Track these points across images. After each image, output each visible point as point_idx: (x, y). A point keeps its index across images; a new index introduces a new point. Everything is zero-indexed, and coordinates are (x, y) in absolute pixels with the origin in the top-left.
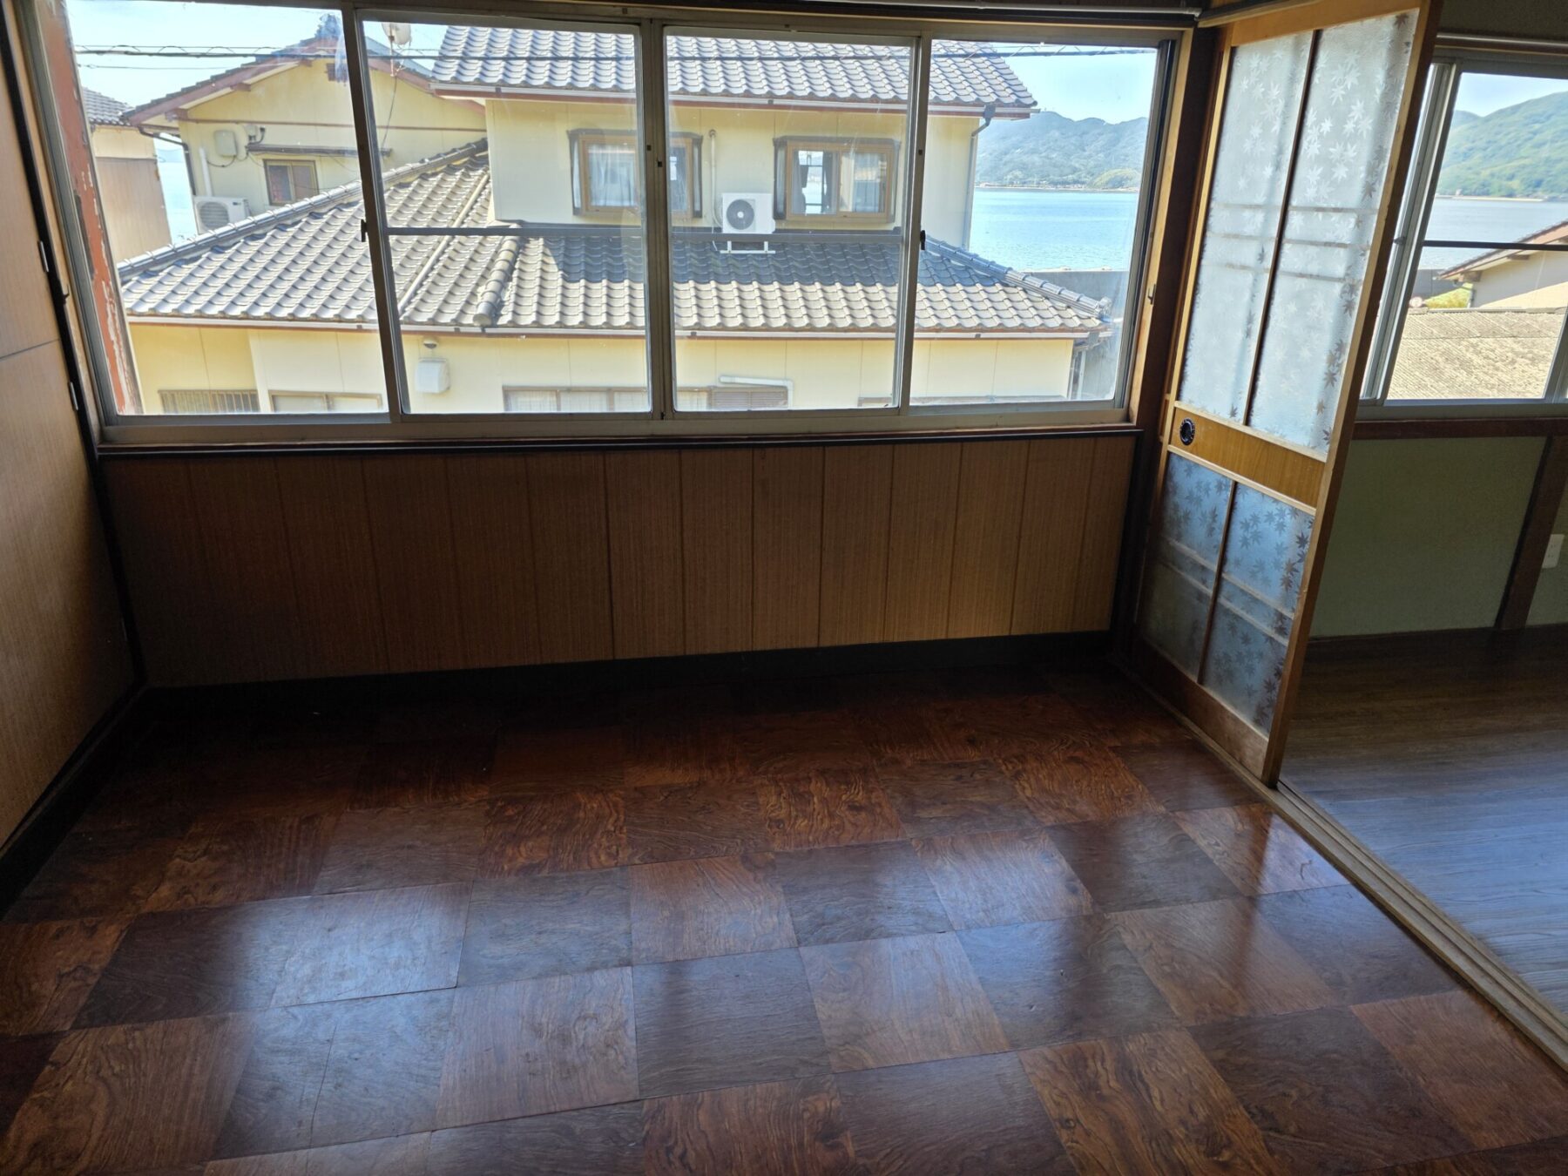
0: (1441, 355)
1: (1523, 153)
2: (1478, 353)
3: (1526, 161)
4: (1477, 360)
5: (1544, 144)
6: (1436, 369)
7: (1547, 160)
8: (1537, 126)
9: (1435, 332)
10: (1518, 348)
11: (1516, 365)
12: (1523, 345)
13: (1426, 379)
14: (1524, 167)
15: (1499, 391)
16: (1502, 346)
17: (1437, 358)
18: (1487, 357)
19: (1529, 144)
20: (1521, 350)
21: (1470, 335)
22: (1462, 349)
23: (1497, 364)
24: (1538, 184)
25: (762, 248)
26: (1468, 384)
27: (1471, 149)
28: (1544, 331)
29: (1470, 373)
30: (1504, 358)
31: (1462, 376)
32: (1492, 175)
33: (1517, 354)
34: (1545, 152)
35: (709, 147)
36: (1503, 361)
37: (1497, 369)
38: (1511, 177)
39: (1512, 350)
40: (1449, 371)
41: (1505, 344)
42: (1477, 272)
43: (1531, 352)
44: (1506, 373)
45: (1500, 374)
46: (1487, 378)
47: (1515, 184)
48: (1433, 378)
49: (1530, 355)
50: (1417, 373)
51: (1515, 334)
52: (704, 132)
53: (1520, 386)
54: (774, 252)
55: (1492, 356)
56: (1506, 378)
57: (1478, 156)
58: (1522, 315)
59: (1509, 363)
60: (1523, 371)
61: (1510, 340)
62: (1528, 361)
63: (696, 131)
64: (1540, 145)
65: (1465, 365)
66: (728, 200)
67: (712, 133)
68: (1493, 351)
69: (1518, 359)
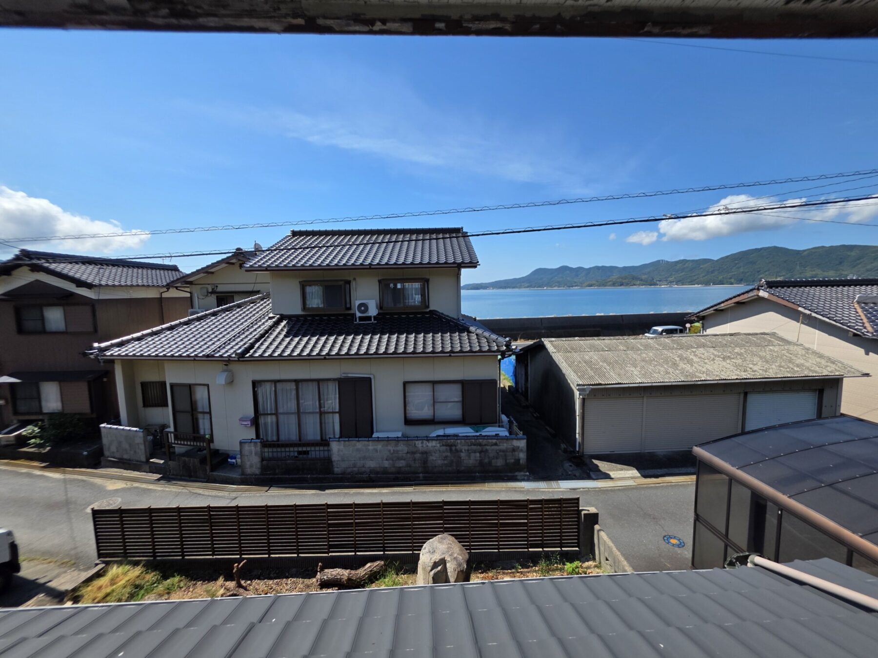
0: (678, 357)
1: (733, 270)
2: (696, 356)
3: (735, 273)
4: (695, 359)
5: (741, 267)
6: (675, 364)
7: (743, 272)
8: (736, 262)
9: (675, 346)
10: (716, 353)
11: (715, 361)
12: (719, 351)
13: (669, 369)
14: (734, 275)
15: (707, 375)
16: (708, 352)
17: (675, 358)
18: (700, 358)
19: (735, 268)
20: (717, 353)
21: (692, 347)
22: (688, 354)
23: (706, 361)
24: (741, 280)
25: (371, 321)
26: (691, 371)
27: (713, 270)
28: (728, 344)
29: (692, 365)
30: (709, 358)
31: (688, 367)
32: (723, 278)
33: (715, 356)
34: (741, 270)
35: (353, 284)
36: (708, 359)
37: (706, 363)
38: (731, 278)
39: (713, 354)
40: (682, 365)
41: (709, 351)
42: (702, 316)
43: (723, 355)
44: (710, 365)
45: (707, 365)
46: (701, 368)
47: (732, 280)
48: (673, 369)
49: (722, 356)
50: (665, 366)
51: (714, 346)
52: (351, 279)
53: (718, 372)
54: (376, 322)
55: (703, 357)
56: (710, 368)
57: (716, 273)
58: (716, 337)
59: (712, 360)
60: (719, 364)
61: (712, 349)
62: (721, 359)
63: (348, 279)
64: (739, 268)
65: (690, 362)
66: (357, 303)
67: (355, 279)
68: (703, 354)
69: (717, 359)
